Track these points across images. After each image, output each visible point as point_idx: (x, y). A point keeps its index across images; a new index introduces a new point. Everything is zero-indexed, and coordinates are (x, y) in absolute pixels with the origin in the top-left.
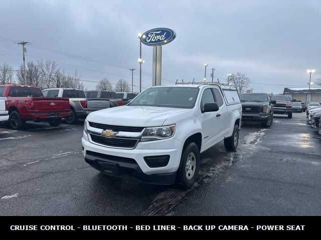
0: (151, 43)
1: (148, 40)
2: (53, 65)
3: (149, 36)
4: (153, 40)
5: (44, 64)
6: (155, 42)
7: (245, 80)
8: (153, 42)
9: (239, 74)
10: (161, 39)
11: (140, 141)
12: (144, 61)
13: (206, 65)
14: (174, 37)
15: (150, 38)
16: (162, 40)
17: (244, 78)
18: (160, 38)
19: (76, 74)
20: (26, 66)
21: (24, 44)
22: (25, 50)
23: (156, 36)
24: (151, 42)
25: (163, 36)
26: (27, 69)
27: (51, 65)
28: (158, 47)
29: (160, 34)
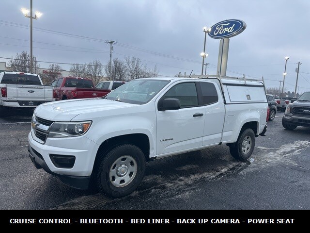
0: (218, 36)
1: (216, 33)
2: (138, 62)
3: (217, 29)
5: (131, 60)
6: (223, 34)
8: (220, 35)
10: (229, 32)
11: (48, 137)
13: (287, 58)
14: (244, 28)
15: (217, 31)
16: (230, 33)
18: (228, 30)
19: (155, 69)
20: (112, 62)
21: (111, 43)
22: (112, 48)
23: (224, 28)
24: (218, 35)
25: (232, 28)
26: (113, 64)
27: (136, 61)
28: (225, 40)
29: (228, 26)
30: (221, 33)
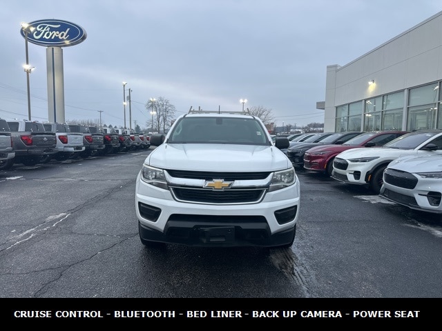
0: (42, 41)
1: (37, 35)
3: (39, 29)
4: (45, 36)
6: (50, 40)
7: (169, 108)
8: (45, 40)
9: (161, 99)
10: (60, 38)
11: (267, 191)
12: (33, 70)
13: (124, 83)
14: (84, 38)
15: (39, 32)
16: (63, 40)
17: (168, 104)
18: (60, 35)
24: (42, 39)
25: (65, 34)
28: (56, 49)
29: (59, 30)
30: (47, 38)
